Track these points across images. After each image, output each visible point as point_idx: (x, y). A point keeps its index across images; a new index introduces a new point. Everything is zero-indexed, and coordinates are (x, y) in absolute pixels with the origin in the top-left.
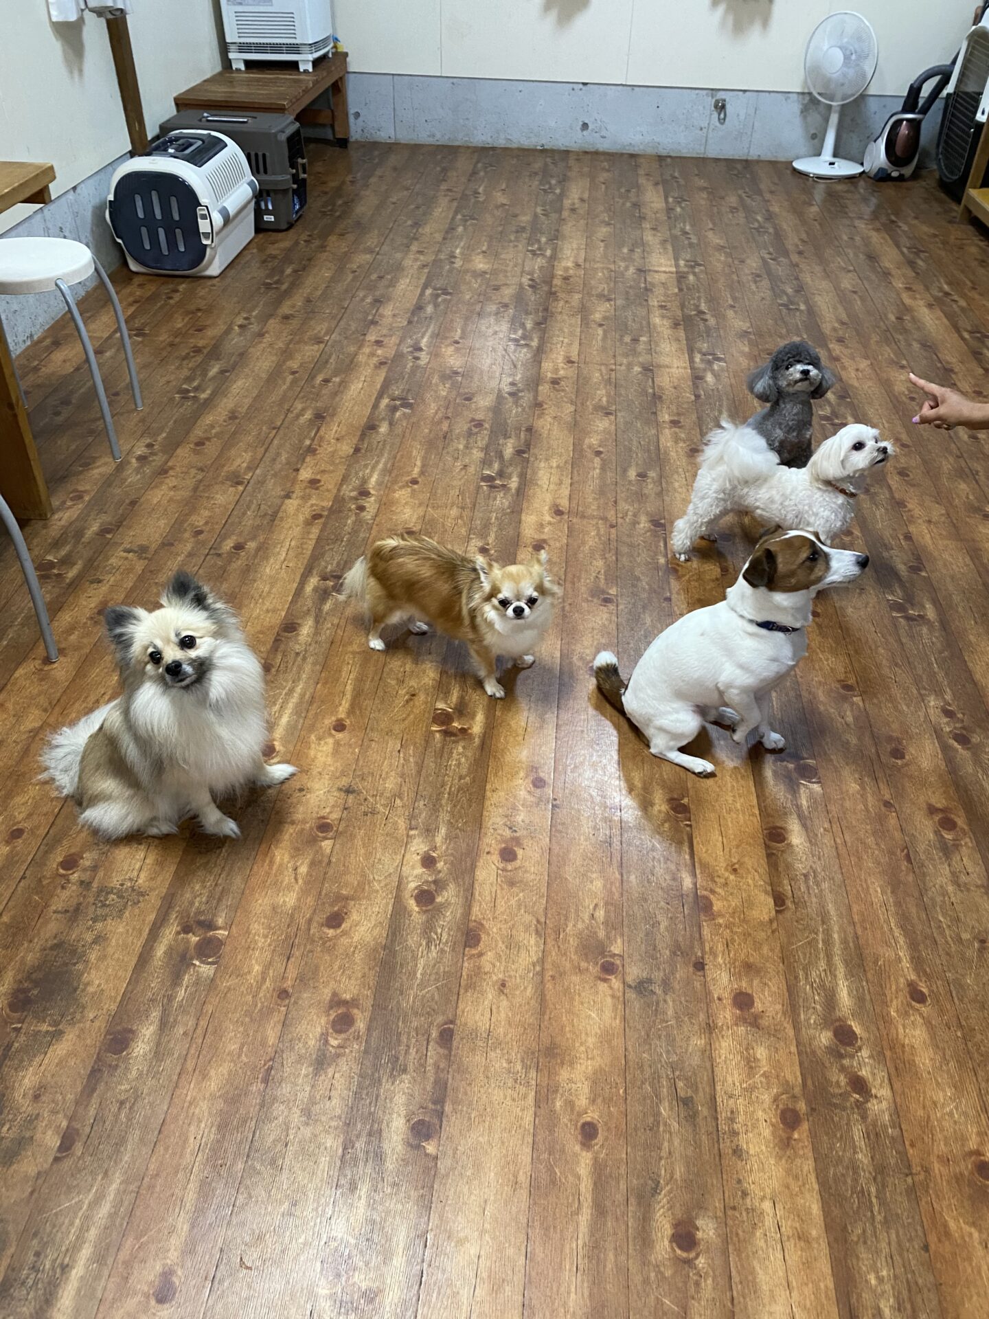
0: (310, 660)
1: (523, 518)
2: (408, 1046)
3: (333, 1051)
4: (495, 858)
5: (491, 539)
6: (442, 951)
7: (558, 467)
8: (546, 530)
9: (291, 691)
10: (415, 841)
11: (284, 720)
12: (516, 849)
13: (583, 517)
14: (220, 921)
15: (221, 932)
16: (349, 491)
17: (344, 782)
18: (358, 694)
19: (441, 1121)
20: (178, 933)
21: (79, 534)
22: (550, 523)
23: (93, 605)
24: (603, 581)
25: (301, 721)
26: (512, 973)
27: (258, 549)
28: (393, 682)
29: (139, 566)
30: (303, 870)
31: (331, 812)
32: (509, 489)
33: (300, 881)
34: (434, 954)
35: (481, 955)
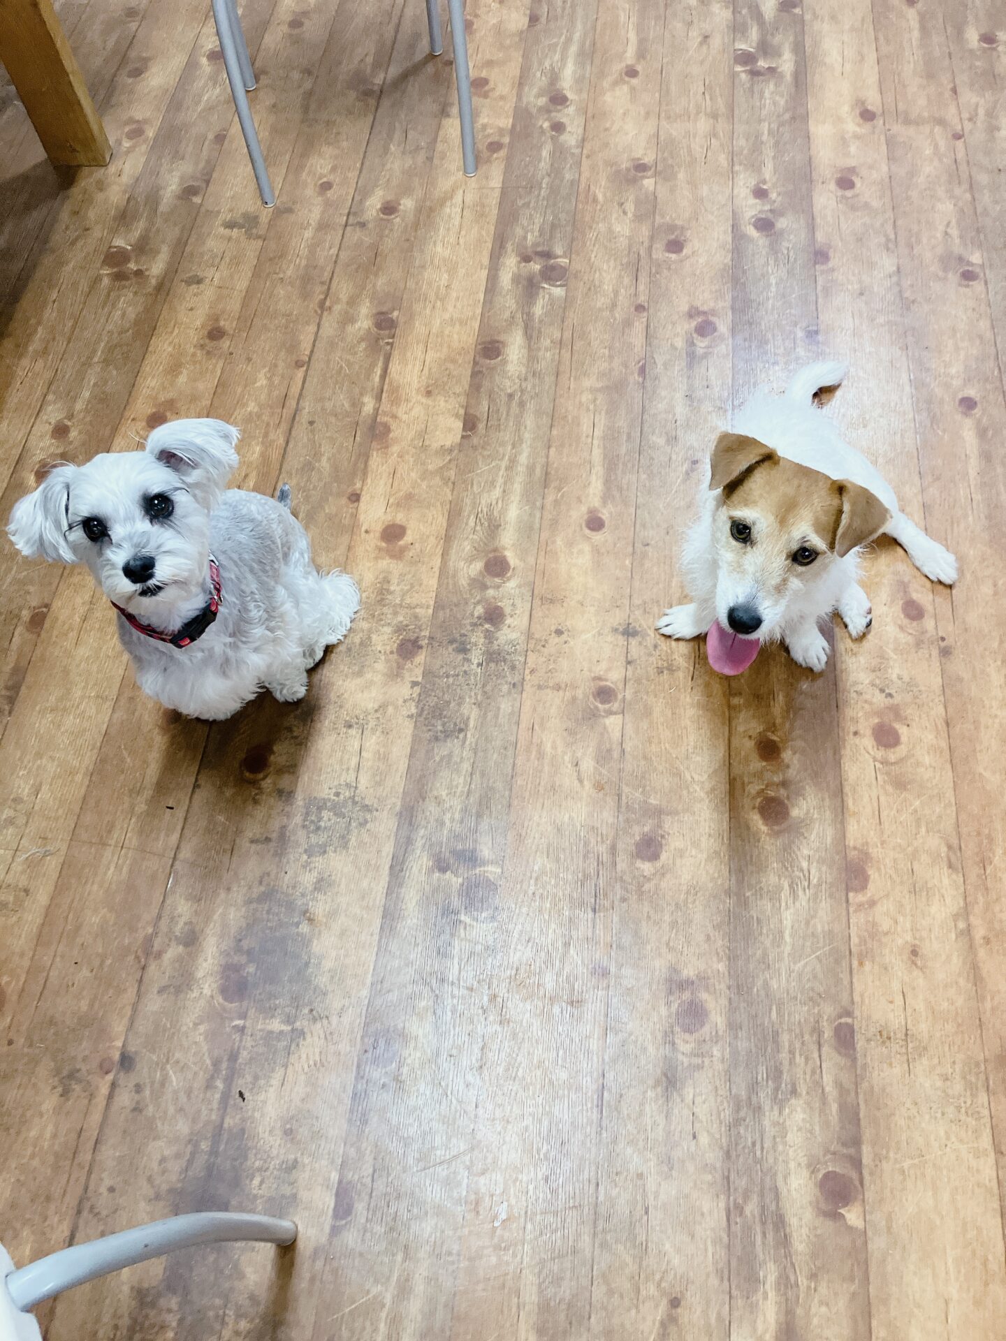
0: (531, 406)
1: (812, 129)
2: (792, 1052)
3: (686, 1060)
4: (867, 742)
5: (768, 172)
6: (815, 898)
7: (853, 29)
8: (853, 149)
9: (513, 461)
10: (742, 716)
11: (513, 513)
12: (897, 726)
13: (907, 122)
14: (485, 852)
15: (490, 868)
16: (534, 98)
17: (618, 618)
18: (611, 464)
19: (861, 1173)
20: (430, 871)
21: (153, 199)
22: (857, 137)
23: (198, 323)
24: (957, 241)
25: (538, 515)
26: (924, 934)
27: (419, 210)
28: (660, 441)
29: (252, 249)
30: (588, 765)
31: (609, 669)
32: (781, 76)
33: (586, 783)
34: (804, 903)
35: (872, 903)
